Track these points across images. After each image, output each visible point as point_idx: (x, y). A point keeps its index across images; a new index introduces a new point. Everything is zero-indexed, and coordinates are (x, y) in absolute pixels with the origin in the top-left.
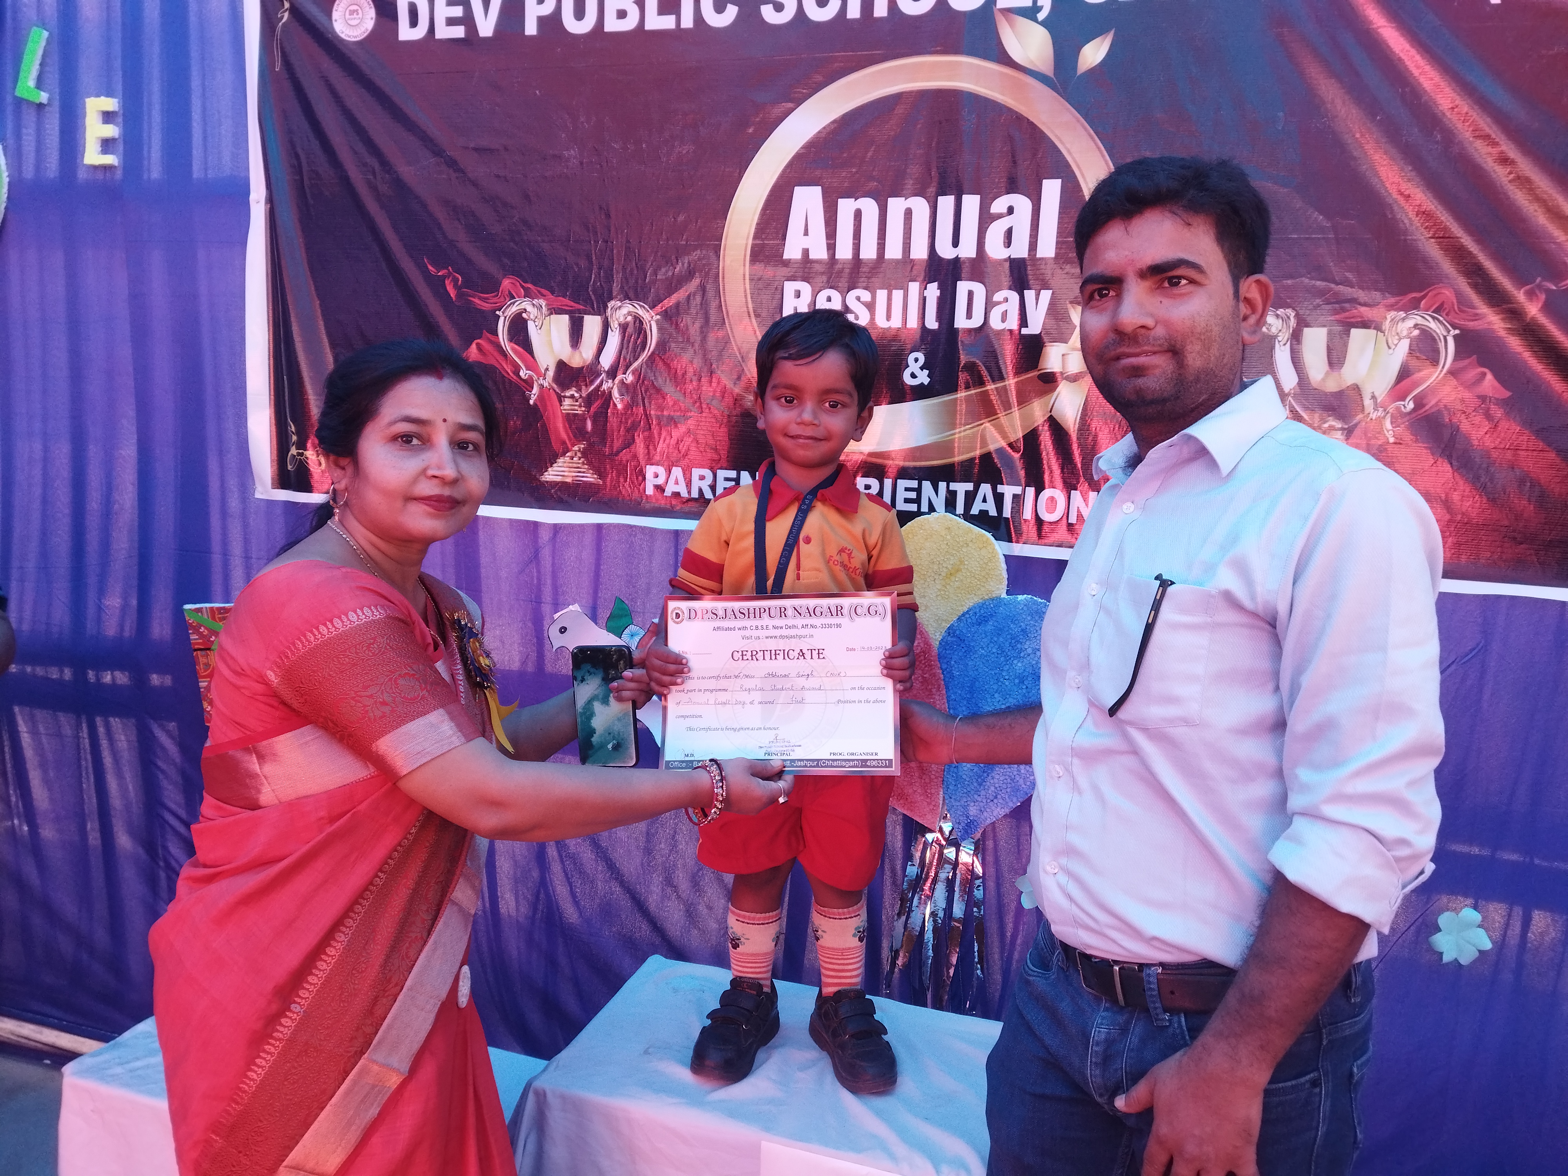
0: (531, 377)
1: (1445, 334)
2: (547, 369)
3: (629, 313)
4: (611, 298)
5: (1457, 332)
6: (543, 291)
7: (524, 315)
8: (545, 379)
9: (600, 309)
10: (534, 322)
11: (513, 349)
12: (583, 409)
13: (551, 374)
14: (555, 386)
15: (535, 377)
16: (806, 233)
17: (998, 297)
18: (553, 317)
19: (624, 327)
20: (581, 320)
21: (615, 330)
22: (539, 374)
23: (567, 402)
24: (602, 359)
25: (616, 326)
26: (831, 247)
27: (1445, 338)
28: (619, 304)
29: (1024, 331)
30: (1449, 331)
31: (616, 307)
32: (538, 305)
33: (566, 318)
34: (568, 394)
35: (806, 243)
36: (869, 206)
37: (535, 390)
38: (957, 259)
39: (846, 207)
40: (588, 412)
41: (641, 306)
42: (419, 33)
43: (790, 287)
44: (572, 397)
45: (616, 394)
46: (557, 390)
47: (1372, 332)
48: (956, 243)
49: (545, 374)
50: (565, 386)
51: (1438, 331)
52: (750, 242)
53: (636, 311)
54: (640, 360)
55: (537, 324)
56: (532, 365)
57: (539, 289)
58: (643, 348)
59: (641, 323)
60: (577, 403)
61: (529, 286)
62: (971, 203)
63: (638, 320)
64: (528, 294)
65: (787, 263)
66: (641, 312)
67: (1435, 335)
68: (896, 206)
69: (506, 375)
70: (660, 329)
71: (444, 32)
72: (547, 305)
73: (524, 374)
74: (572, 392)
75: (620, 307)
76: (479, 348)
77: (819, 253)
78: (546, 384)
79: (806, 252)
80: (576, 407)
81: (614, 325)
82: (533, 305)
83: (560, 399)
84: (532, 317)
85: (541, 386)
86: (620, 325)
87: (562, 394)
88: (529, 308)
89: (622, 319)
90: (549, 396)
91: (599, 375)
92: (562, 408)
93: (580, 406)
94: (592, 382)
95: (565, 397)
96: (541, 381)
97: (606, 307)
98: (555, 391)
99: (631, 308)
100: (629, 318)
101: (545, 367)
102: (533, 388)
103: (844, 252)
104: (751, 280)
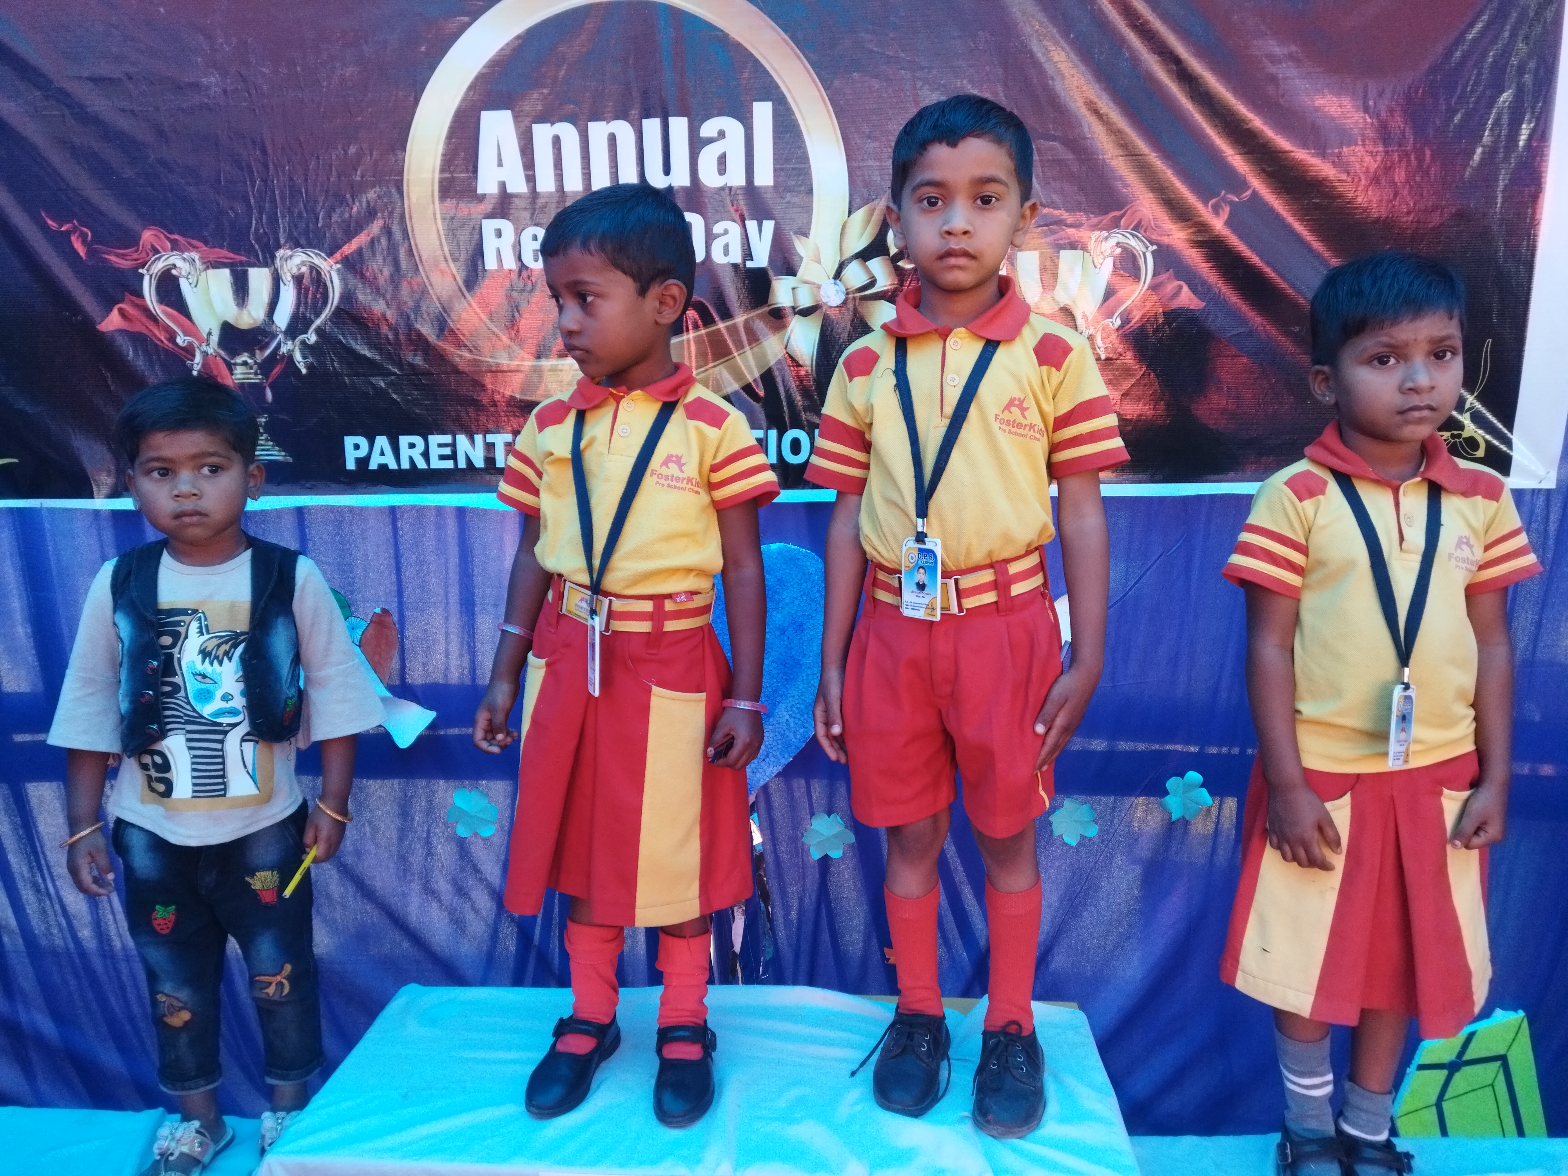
0: (190, 344)
1: (1144, 250)
2: (210, 334)
3: (303, 263)
4: (279, 247)
5: (1155, 247)
6: (194, 242)
7: (174, 272)
8: (208, 345)
9: (268, 260)
10: (188, 279)
11: (164, 312)
12: (260, 377)
13: (215, 338)
14: (222, 353)
15: (196, 343)
16: (500, 164)
17: (718, 228)
18: (211, 272)
19: (298, 280)
20: (245, 274)
21: (287, 283)
22: (201, 340)
23: (239, 371)
24: (276, 318)
25: (290, 278)
26: (531, 179)
27: (1144, 254)
28: (289, 252)
29: (750, 264)
30: (1147, 248)
31: (286, 256)
32: (190, 259)
33: (226, 272)
34: (239, 360)
35: (501, 175)
36: (568, 132)
37: (198, 358)
38: (670, 189)
39: (542, 133)
40: (267, 379)
41: (316, 254)
43: (489, 226)
44: (245, 363)
45: (298, 357)
46: (226, 357)
47: (1079, 252)
48: (667, 171)
49: (208, 340)
50: (234, 353)
51: (1138, 248)
52: (437, 176)
53: (311, 260)
54: (323, 316)
55: (191, 281)
56: (191, 329)
57: (189, 240)
58: (325, 303)
59: (319, 273)
60: (252, 371)
61: (177, 237)
62: (679, 126)
63: (315, 271)
64: (176, 246)
65: (482, 198)
66: (317, 261)
67: (1135, 252)
68: (598, 131)
69: (159, 343)
70: (343, 280)
72: (201, 258)
73: (181, 340)
74: (244, 357)
75: (291, 257)
76: (122, 312)
77: (518, 186)
78: (210, 351)
79: (503, 186)
80: (252, 376)
81: (287, 277)
82: (184, 259)
83: (230, 367)
84: (184, 273)
85: (205, 354)
86: (293, 277)
87: (232, 361)
88: (179, 263)
89: (295, 271)
90: (216, 364)
91: (274, 336)
92: (233, 377)
93: (256, 374)
94: (266, 346)
95: (236, 364)
96: (204, 347)
97: (273, 257)
98: (222, 357)
99: (304, 257)
100: (304, 269)
101: (207, 331)
102: (194, 356)
103: (546, 184)
104: (443, 219)
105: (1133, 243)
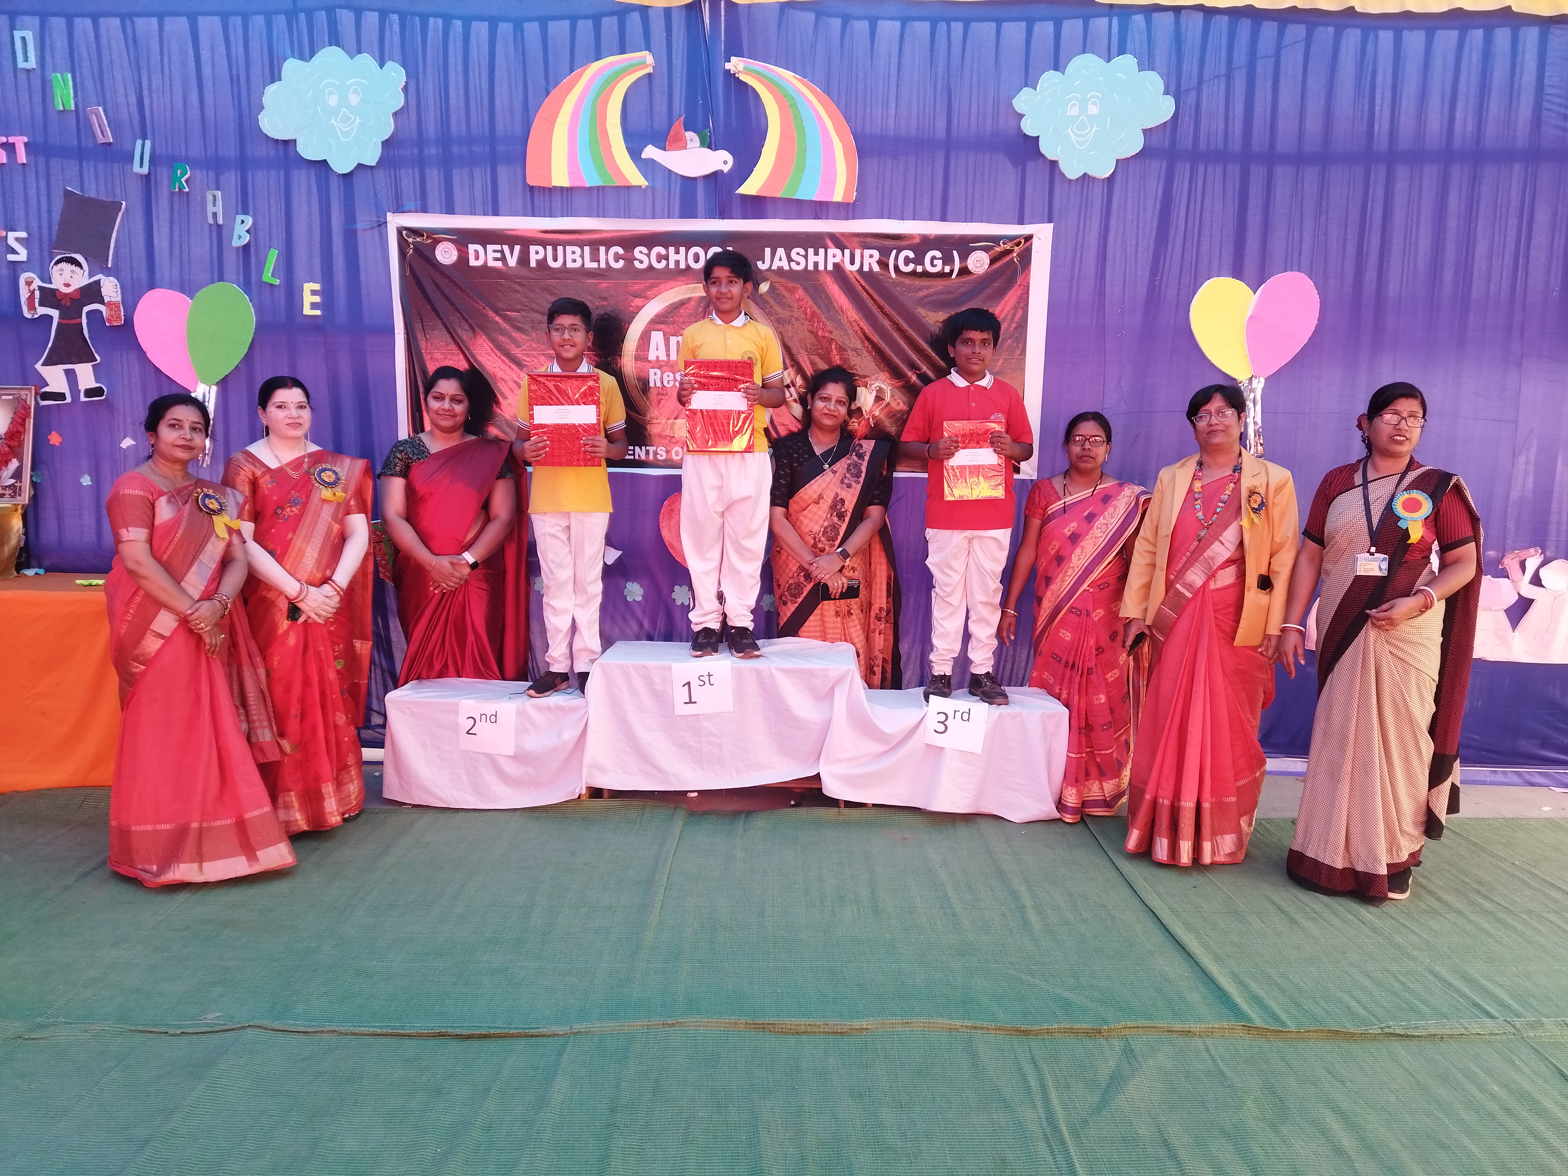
1: (887, 389)
16: (657, 350)
26: (668, 355)
35: (658, 353)
39: (673, 340)
42: (479, 263)
43: (652, 371)
51: (885, 388)
52: (635, 352)
65: (649, 362)
71: (491, 263)
79: (658, 357)
103: (674, 358)
104: (636, 368)
105: (883, 386)
